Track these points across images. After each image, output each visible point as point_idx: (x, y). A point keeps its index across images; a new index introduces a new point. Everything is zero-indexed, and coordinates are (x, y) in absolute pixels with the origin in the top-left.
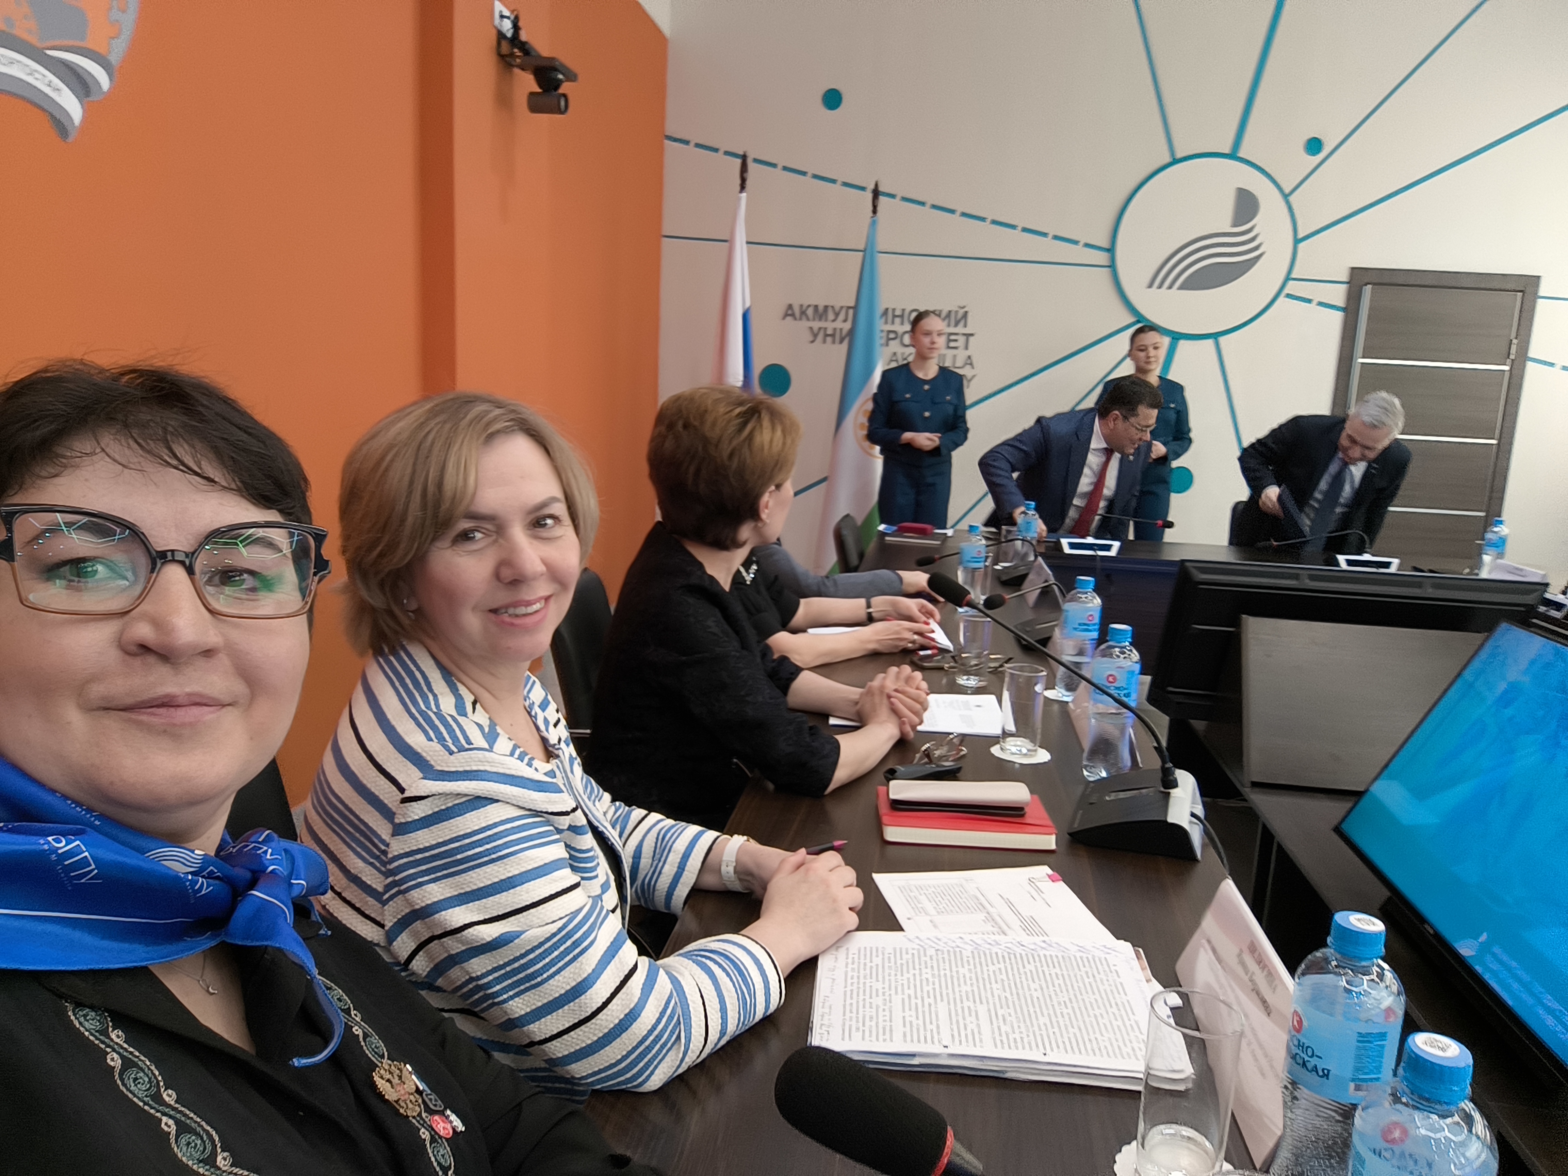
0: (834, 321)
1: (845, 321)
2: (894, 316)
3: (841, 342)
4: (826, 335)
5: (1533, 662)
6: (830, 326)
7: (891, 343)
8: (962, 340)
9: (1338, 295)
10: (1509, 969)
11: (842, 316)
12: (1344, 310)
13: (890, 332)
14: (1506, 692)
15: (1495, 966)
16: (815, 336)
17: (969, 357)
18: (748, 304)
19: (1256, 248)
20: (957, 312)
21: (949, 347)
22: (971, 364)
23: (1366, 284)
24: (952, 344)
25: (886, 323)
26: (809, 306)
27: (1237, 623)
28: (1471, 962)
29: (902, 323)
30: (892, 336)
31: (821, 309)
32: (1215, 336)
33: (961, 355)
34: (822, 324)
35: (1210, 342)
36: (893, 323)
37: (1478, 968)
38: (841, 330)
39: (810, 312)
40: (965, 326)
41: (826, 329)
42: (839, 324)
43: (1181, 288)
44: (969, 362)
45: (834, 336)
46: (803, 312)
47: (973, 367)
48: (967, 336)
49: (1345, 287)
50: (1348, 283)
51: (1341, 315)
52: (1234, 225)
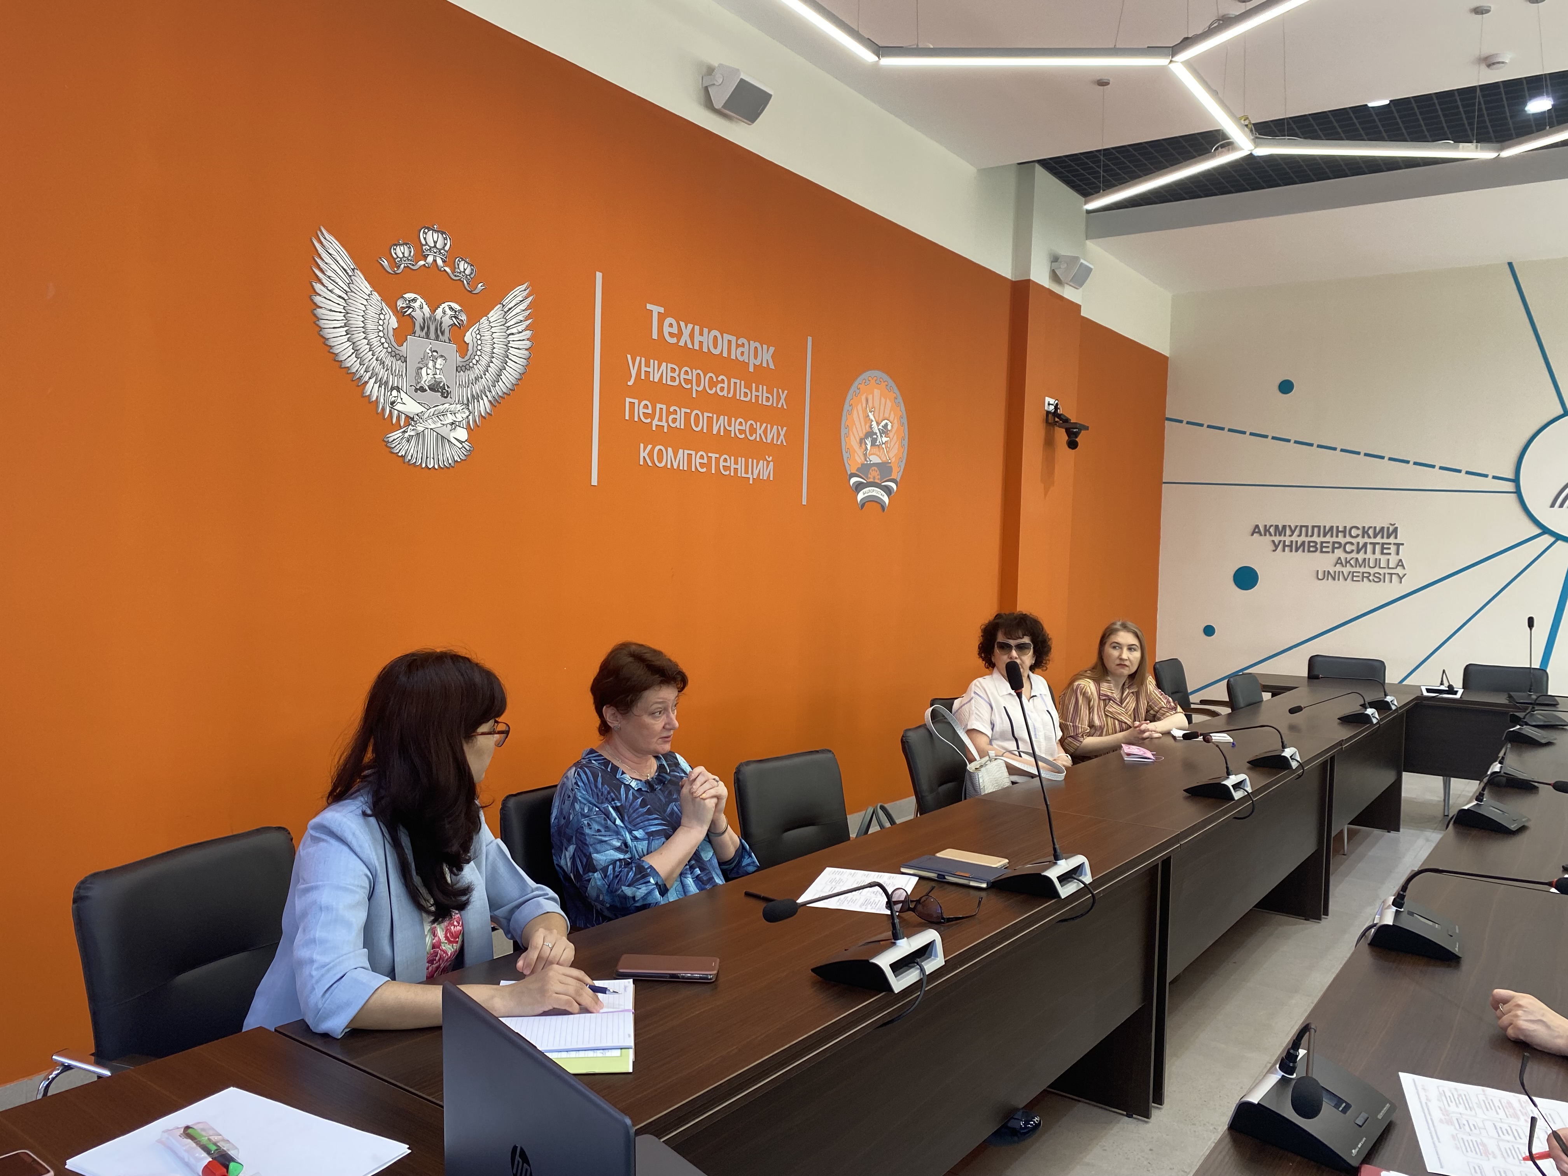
0: (1290, 536)
1: (1300, 535)
2: (1338, 531)
3: (1297, 550)
4: (1284, 546)
6: (1288, 540)
8: (1393, 549)
11: (1297, 532)
13: (1334, 543)
16: (1276, 547)
17: (1401, 560)
20: (1388, 528)
21: (1382, 553)
22: (1403, 565)
24: (1385, 551)
25: (1332, 536)
26: (1271, 526)
30: (1336, 545)
31: (1281, 528)
33: (1393, 559)
34: (1282, 538)
36: (1337, 536)
38: (1297, 542)
39: (1272, 530)
40: (1396, 537)
41: (1284, 541)
42: (1294, 538)
44: (1400, 563)
45: (1291, 546)
46: (1267, 530)
47: (1404, 568)
48: (1398, 545)
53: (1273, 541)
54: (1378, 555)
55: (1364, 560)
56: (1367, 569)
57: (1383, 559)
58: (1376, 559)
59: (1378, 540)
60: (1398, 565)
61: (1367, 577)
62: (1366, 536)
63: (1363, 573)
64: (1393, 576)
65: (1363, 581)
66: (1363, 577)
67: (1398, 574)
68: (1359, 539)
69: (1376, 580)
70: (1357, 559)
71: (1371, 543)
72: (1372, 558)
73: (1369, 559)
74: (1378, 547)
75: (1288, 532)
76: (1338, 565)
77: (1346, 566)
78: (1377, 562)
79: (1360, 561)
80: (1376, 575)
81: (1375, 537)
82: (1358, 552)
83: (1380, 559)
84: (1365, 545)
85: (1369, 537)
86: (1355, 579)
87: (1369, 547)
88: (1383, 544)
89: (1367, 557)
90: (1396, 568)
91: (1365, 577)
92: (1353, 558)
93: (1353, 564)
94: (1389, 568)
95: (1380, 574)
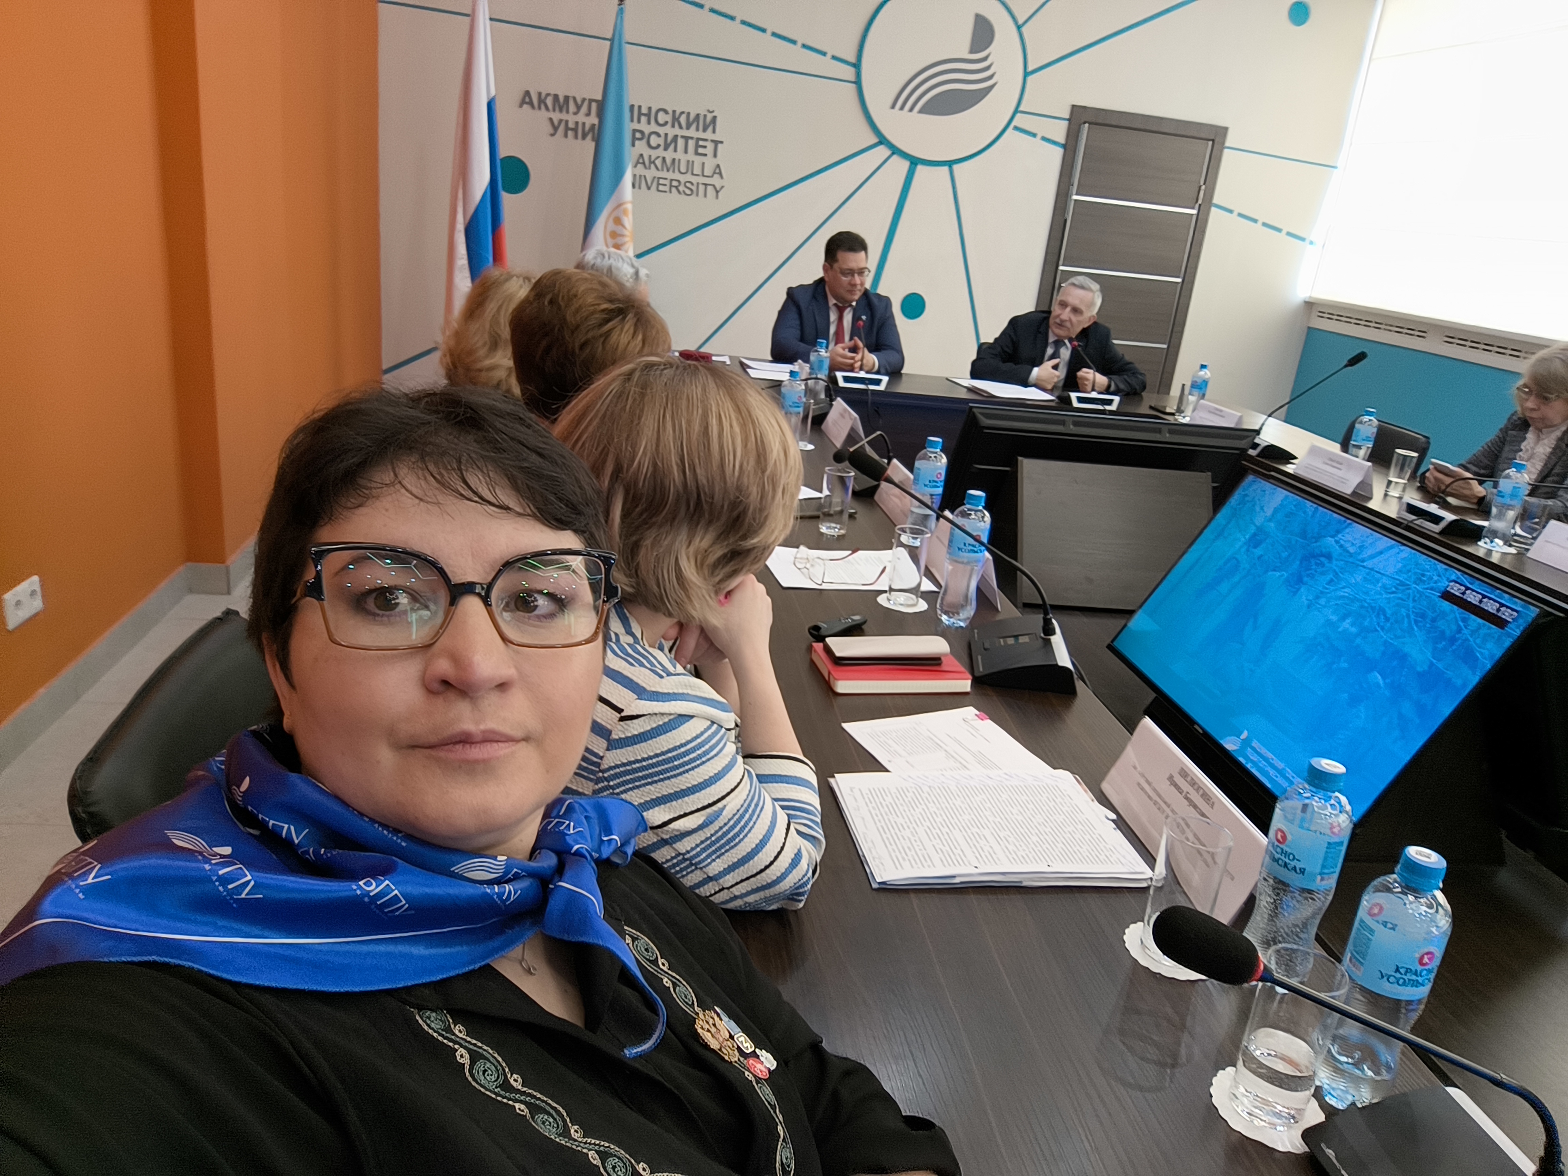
0: (575, 114)
1: (588, 114)
2: (640, 114)
3: (584, 137)
4: (567, 128)
5: (1276, 510)
6: (571, 119)
7: (637, 142)
8: (710, 146)
9: (1059, 131)
10: (1266, 759)
11: (584, 109)
12: (1064, 146)
13: (635, 131)
14: (1255, 535)
15: (1255, 758)
16: (556, 129)
17: (718, 166)
18: (493, 93)
19: (990, 78)
20: (705, 116)
21: (697, 153)
22: (720, 174)
23: (1085, 123)
24: (701, 150)
25: (632, 121)
26: (548, 95)
27: (1014, 465)
28: (1235, 755)
29: (649, 123)
30: (638, 135)
31: (561, 99)
32: (950, 164)
33: (710, 163)
34: (564, 116)
35: (946, 169)
36: (639, 121)
37: (1242, 760)
38: (584, 124)
39: (549, 101)
40: (714, 132)
41: (567, 122)
42: (581, 118)
44: (718, 171)
45: (575, 130)
46: (542, 101)
47: (722, 177)
48: (716, 143)
49: (1066, 122)
50: (1069, 120)
51: (1059, 151)
52: (972, 51)
53: (551, 120)
54: (691, 156)
55: (674, 160)
56: (677, 176)
57: (698, 160)
58: (688, 161)
59: (692, 132)
60: (714, 173)
61: (676, 187)
62: (676, 125)
63: (672, 180)
64: (709, 188)
65: (671, 192)
66: (671, 186)
67: (714, 186)
68: (668, 129)
69: (688, 192)
70: (664, 158)
71: (682, 137)
72: (683, 158)
73: (679, 160)
74: (691, 143)
75: (572, 107)
76: (639, 165)
77: (650, 168)
78: (690, 164)
79: (668, 161)
80: (688, 185)
81: (688, 128)
82: (666, 149)
83: (693, 162)
84: (676, 137)
85: (681, 127)
86: (661, 188)
87: (681, 142)
88: (698, 139)
89: (677, 156)
90: (712, 176)
91: (674, 186)
92: (658, 157)
93: (659, 166)
94: (704, 176)
95: (692, 184)
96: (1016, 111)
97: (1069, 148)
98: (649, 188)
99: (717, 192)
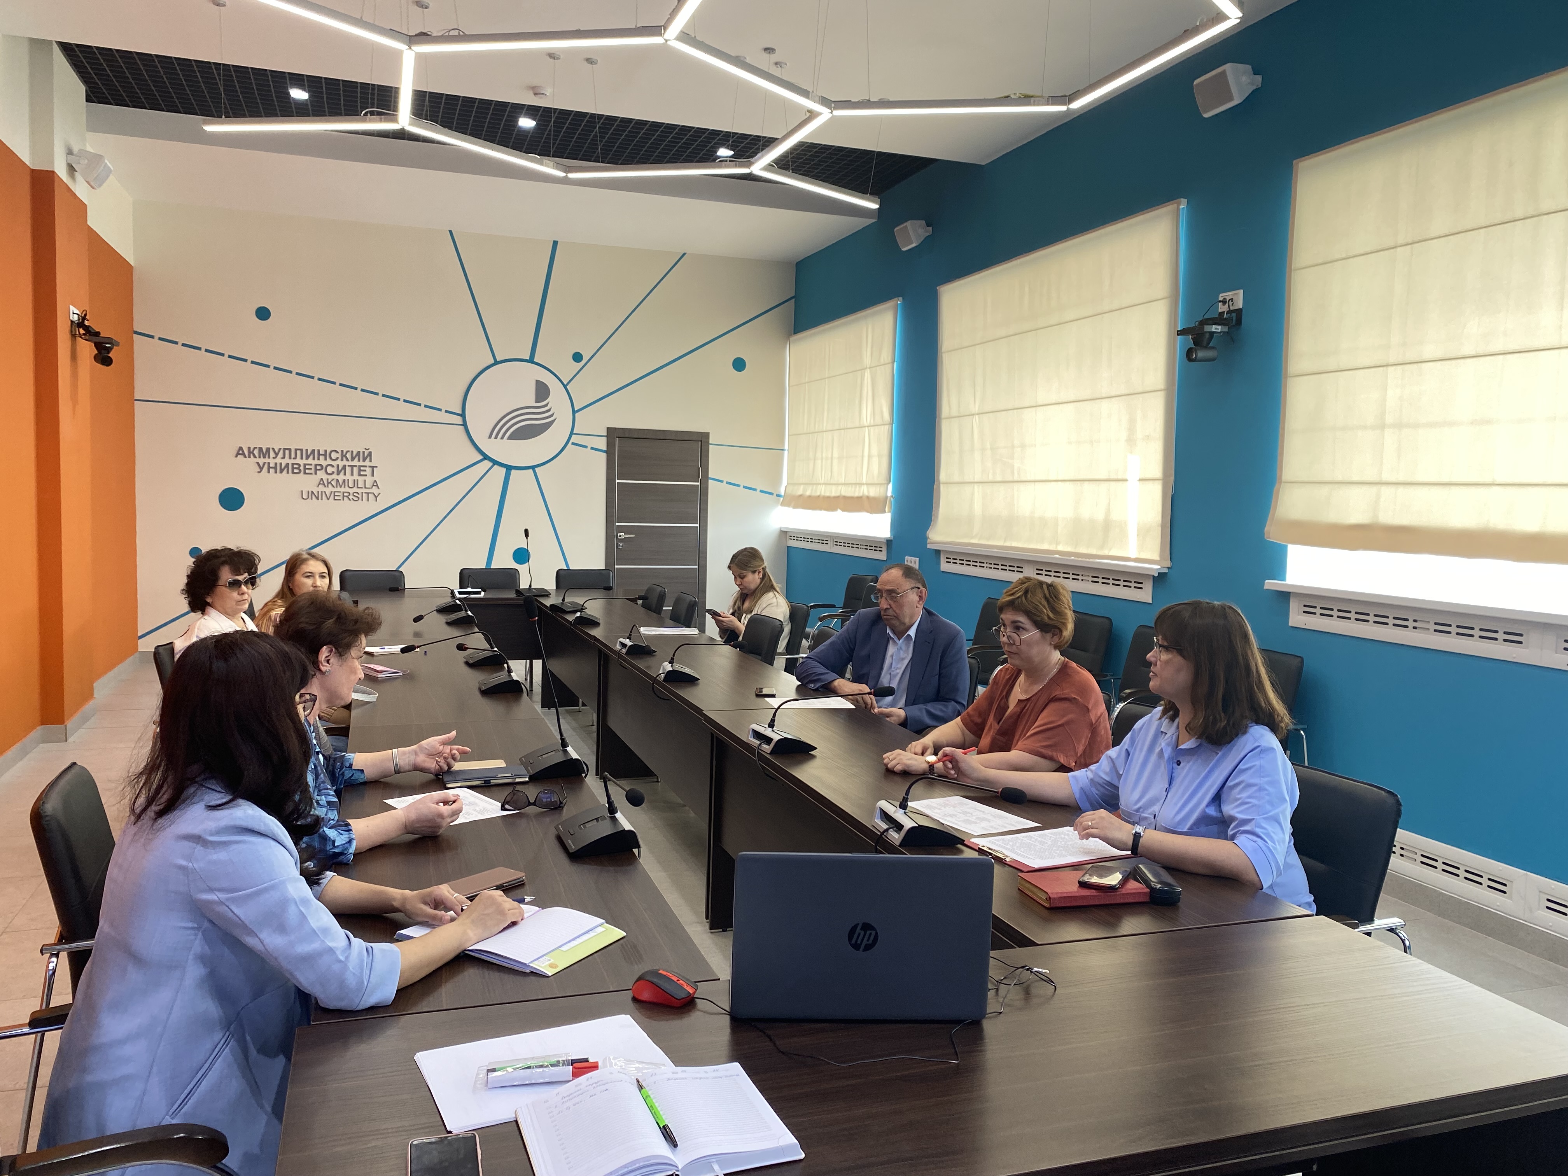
0: (274, 458)
1: (284, 458)
2: (319, 454)
3: (281, 472)
4: (269, 467)
6: (272, 461)
7: (318, 472)
8: (369, 470)
9: (602, 444)
12: (606, 452)
13: (316, 465)
16: (261, 468)
17: (375, 481)
19: (552, 416)
20: (364, 452)
21: (360, 475)
22: (377, 486)
23: (616, 437)
24: (362, 473)
25: (314, 459)
26: (255, 448)
29: (326, 459)
31: (264, 451)
32: (533, 468)
33: (369, 481)
34: (267, 460)
35: (531, 471)
36: (319, 459)
38: (281, 464)
39: (256, 452)
40: (371, 461)
41: (269, 463)
42: (278, 460)
43: (509, 438)
44: (375, 484)
45: (275, 468)
47: (379, 488)
48: (373, 467)
49: (605, 438)
50: (607, 436)
51: (605, 455)
52: (536, 402)
53: (258, 463)
54: (356, 477)
55: (344, 481)
56: (347, 490)
57: (361, 479)
58: (354, 480)
59: (355, 462)
60: (373, 485)
61: (347, 496)
62: (344, 458)
63: (344, 492)
64: (369, 495)
65: (344, 500)
66: (344, 496)
67: (374, 494)
68: (339, 462)
69: (356, 499)
70: (337, 480)
71: (349, 466)
72: (351, 479)
73: (348, 480)
74: (356, 470)
75: (272, 454)
76: (320, 485)
77: (328, 487)
78: (356, 482)
79: (341, 482)
80: (355, 494)
81: (353, 459)
82: (338, 474)
83: (358, 480)
84: (344, 467)
85: (347, 460)
86: (336, 498)
87: (348, 469)
88: (360, 466)
89: (346, 478)
90: (372, 488)
92: (333, 479)
93: (335, 485)
94: (365, 488)
95: (358, 494)
96: (572, 433)
97: (609, 452)
98: (328, 499)
99: (376, 497)
